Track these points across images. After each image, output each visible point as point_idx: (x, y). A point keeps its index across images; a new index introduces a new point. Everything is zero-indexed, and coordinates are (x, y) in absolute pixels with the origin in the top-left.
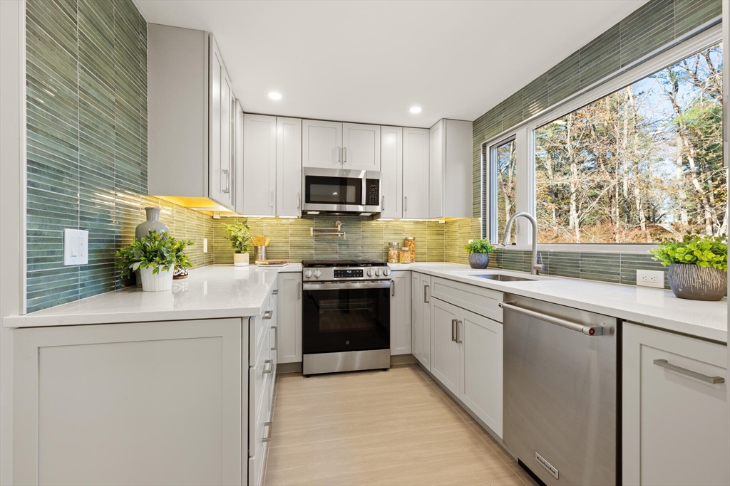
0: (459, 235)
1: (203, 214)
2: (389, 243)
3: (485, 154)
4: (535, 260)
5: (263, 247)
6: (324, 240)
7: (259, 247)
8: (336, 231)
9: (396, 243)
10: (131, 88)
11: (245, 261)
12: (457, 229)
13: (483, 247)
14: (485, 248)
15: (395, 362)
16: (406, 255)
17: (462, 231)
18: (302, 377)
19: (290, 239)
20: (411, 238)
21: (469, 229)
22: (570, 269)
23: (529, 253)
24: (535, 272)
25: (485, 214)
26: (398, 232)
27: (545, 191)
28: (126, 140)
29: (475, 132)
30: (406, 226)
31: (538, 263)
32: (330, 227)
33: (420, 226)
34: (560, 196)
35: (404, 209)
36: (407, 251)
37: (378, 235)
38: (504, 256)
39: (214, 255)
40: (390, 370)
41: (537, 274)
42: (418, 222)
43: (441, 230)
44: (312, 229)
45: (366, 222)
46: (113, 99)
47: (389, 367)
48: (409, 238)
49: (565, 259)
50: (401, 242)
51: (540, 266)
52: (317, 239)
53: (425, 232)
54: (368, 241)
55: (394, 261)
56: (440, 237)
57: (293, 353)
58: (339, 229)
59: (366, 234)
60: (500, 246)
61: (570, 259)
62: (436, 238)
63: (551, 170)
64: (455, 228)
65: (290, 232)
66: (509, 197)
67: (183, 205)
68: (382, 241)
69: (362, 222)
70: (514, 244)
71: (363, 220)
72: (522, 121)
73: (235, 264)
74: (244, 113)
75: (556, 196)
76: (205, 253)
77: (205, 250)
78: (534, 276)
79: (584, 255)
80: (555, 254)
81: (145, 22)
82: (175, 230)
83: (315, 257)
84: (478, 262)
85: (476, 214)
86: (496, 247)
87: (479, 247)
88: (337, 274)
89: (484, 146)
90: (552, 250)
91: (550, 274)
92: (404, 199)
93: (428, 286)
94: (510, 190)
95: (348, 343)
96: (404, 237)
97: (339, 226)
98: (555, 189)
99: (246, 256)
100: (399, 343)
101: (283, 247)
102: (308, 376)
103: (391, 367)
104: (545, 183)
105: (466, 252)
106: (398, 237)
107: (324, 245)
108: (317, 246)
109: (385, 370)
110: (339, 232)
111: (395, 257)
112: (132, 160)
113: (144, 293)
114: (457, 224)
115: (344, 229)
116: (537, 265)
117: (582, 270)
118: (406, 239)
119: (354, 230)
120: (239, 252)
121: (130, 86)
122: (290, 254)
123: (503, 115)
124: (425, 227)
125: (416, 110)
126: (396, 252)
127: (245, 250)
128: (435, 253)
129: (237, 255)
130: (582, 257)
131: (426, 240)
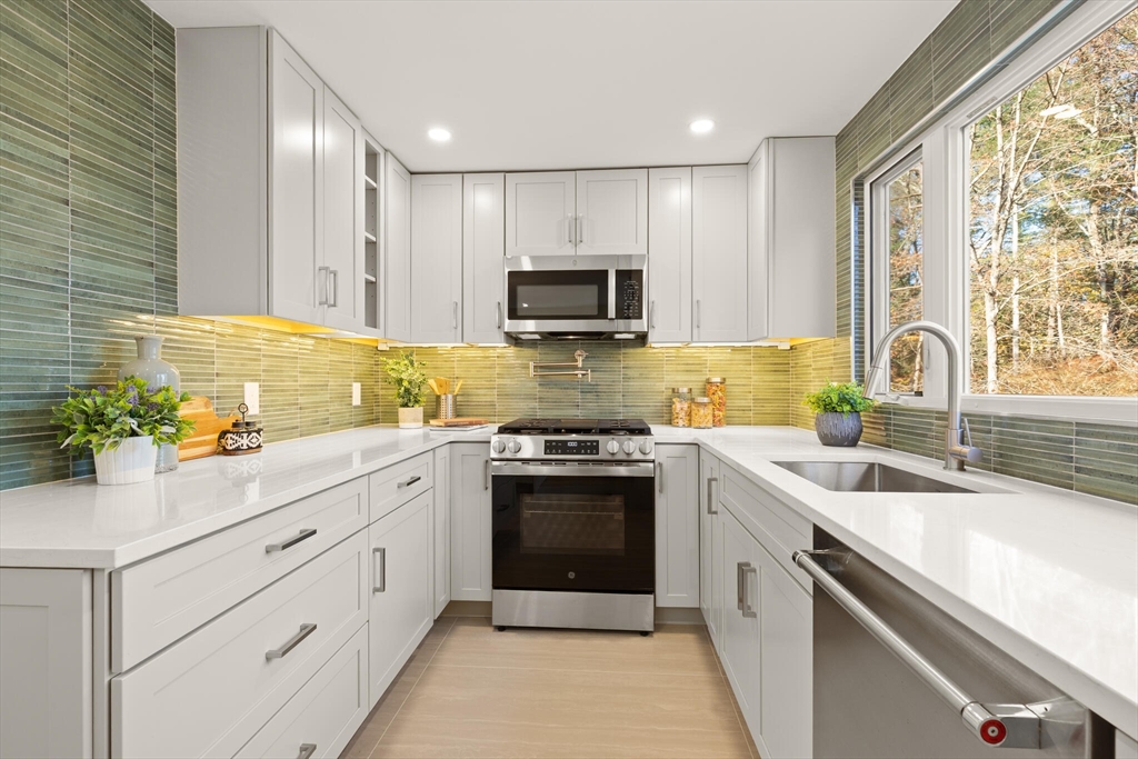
0: (814, 373)
1: (350, 343)
2: (673, 389)
3: (859, 201)
4: (955, 435)
5: (450, 396)
6: (557, 385)
7: (443, 397)
8: (576, 368)
9: (685, 390)
10: (125, 136)
11: (415, 420)
12: (809, 362)
13: (843, 399)
14: (849, 403)
15: (663, 621)
16: (702, 412)
17: (819, 365)
18: (490, 629)
19: (498, 381)
20: (717, 379)
21: (829, 361)
22: (1046, 464)
23: (944, 416)
24: (954, 464)
25: (860, 328)
26: (692, 368)
27: (1082, 280)
28: (107, 223)
29: (841, 156)
30: (710, 357)
31: (962, 443)
32: (566, 361)
33: (738, 356)
34: (1118, 287)
35: (695, 324)
36: (705, 405)
37: (654, 375)
38: (895, 420)
39: (381, 409)
40: (656, 635)
41: (961, 468)
42: (734, 349)
43: (783, 361)
44: (531, 364)
45: (631, 351)
46: (66, 154)
47: (652, 629)
48: (714, 380)
49: (1034, 437)
50: (697, 387)
51: (966, 450)
52: (545, 383)
53: (748, 368)
54: (635, 385)
55: (681, 423)
56: (781, 377)
57: (476, 583)
58: (580, 364)
59: (631, 373)
60: (891, 398)
61: (1046, 439)
62: (772, 378)
63: (1096, 237)
64: (807, 357)
65: (497, 370)
66: (992, 294)
67: (289, 330)
68: (661, 386)
69: (623, 351)
70: (919, 394)
71: (625, 347)
72: (932, 108)
73: (400, 424)
74: (412, 173)
75: (1110, 287)
76: (355, 407)
77: (357, 400)
78: (953, 477)
79: (1084, 429)
80: (1013, 422)
81: (169, 27)
82: (264, 371)
83: (540, 415)
84: (834, 432)
85: (842, 330)
86: (879, 401)
87: (835, 399)
88: (549, 447)
89: (859, 184)
90: (1005, 413)
91: (996, 470)
92: (695, 305)
93: (715, 479)
94: (993, 281)
95: (571, 575)
96: (704, 378)
97: (580, 359)
98: (1101, 275)
99: (418, 411)
100: (673, 585)
101: (484, 396)
102: (501, 629)
103: (658, 627)
104: (1077, 264)
105: (811, 412)
106: (693, 377)
107: (555, 393)
108: (544, 395)
109: (645, 634)
110: (582, 369)
111: (682, 414)
112: (126, 258)
113: (99, 488)
114: (811, 350)
115: (589, 364)
116: (959, 448)
117: (1078, 470)
118: (708, 382)
119: (608, 365)
120: (405, 405)
121: (119, 133)
122: (498, 408)
123: (891, 108)
124: (748, 357)
125: (702, 126)
126: (686, 406)
127: (417, 402)
128: (768, 408)
129: (401, 410)
130: (1078, 434)
131: (749, 382)
